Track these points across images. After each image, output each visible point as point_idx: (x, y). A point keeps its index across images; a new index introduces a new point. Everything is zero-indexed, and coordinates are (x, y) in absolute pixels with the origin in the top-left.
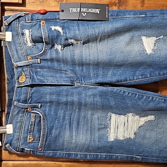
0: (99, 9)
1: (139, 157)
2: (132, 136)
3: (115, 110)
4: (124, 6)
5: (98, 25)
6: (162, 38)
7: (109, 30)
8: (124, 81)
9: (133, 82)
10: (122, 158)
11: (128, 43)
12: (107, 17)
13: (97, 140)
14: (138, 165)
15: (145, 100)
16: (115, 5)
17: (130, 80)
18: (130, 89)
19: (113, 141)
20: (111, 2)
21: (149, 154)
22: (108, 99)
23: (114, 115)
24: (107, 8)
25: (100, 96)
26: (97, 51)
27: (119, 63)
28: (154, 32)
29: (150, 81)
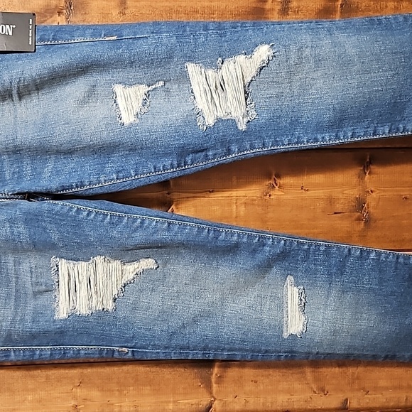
0: (11, 26)
1: (126, 350)
2: (110, 306)
3: (64, 250)
4: (79, 15)
5: (10, 62)
6: (162, 86)
7: (34, 74)
8: (77, 187)
9: (97, 188)
10: (89, 354)
11: (83, 102)
12: (30, 43)
13: (29, 318)
14: (134, 366)
15: (126, 226)
16: (60, 13)
17: (90, 184)
18: (93, 203)
19: (66, 319)
20: (48, 6)
21: (148, 342)
22: (45, 228)
23: (64, 261)
24: (31, 23)
25: (26, 222)
26: (15, 121)
27: (63, 148)
28: (140, 75)
29: (135, 185)
